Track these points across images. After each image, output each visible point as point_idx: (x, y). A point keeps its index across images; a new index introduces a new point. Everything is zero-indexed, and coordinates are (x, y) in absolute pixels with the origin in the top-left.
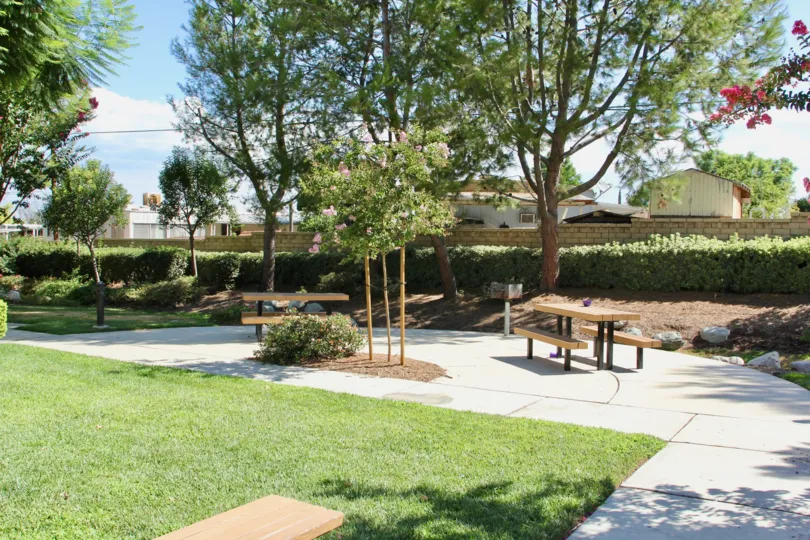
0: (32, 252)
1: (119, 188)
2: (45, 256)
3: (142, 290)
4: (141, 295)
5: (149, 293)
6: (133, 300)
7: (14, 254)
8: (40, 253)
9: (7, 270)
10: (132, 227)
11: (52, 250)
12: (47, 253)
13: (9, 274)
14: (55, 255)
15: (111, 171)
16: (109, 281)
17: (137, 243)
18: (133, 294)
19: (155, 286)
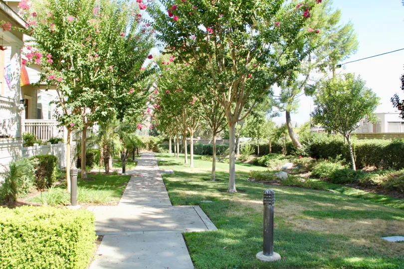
0: (319, 142)
1: (369, 92)
2: (326, 145)
3: (385, 176)
4: (384, 181)
5: (391, 180)
6: (376, 185)
7: (310, 144)
8: (324, 143)
9: (305, 153)
10: (386, 124)
11: (331, 141)
12: (327, 143)
13: (306, 156)
14: (332, 144)
15: (363, 80)
16: (365, 165)
17: (388, 136)
18: (378, 179)
19: (397, 172)
